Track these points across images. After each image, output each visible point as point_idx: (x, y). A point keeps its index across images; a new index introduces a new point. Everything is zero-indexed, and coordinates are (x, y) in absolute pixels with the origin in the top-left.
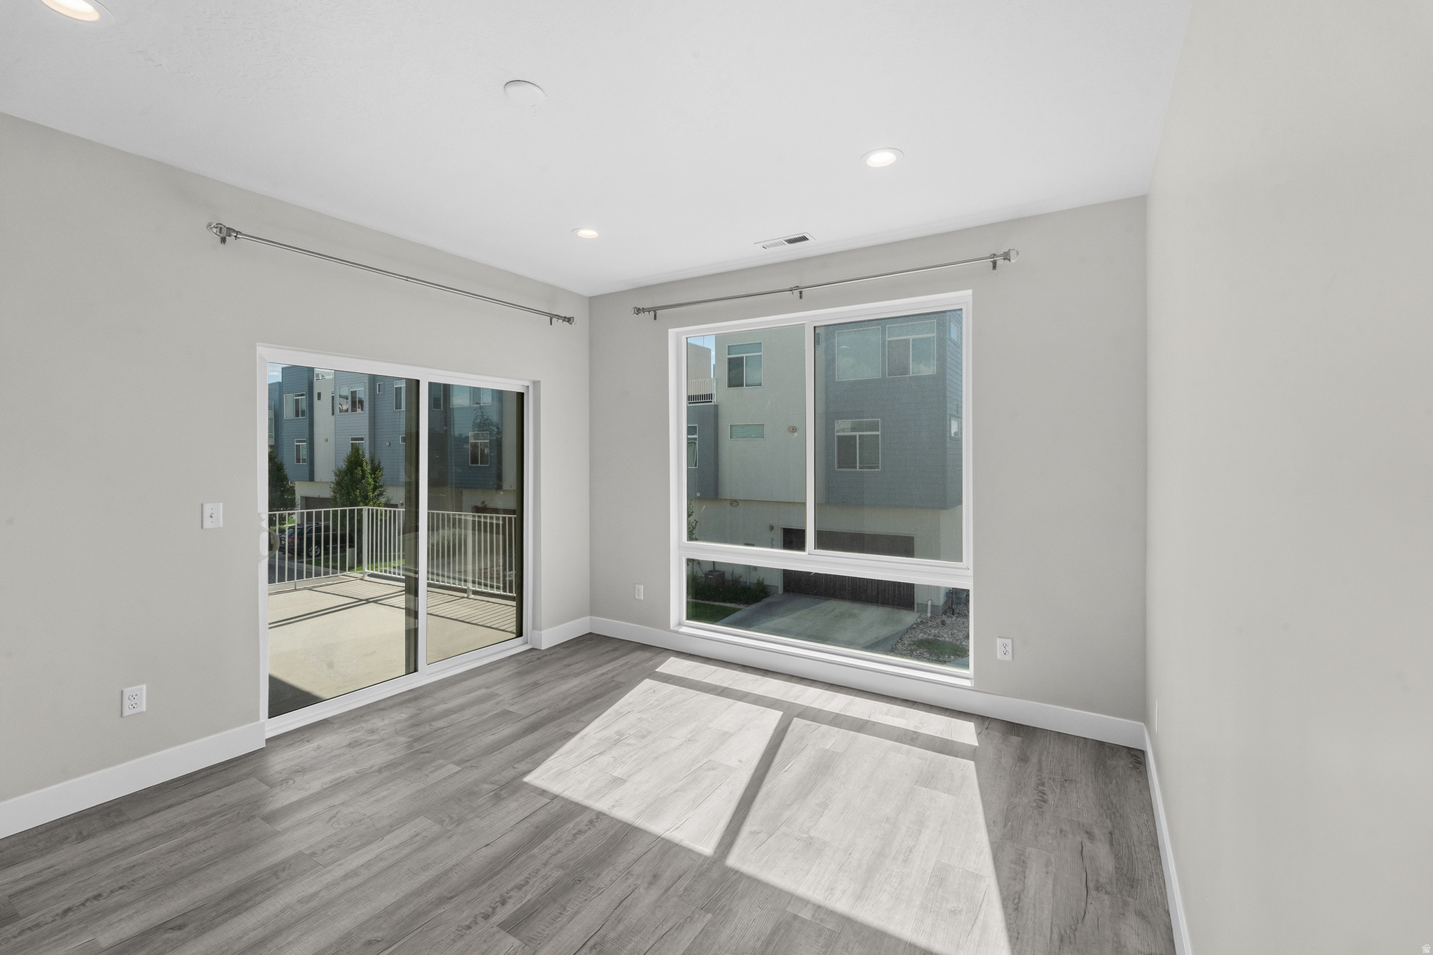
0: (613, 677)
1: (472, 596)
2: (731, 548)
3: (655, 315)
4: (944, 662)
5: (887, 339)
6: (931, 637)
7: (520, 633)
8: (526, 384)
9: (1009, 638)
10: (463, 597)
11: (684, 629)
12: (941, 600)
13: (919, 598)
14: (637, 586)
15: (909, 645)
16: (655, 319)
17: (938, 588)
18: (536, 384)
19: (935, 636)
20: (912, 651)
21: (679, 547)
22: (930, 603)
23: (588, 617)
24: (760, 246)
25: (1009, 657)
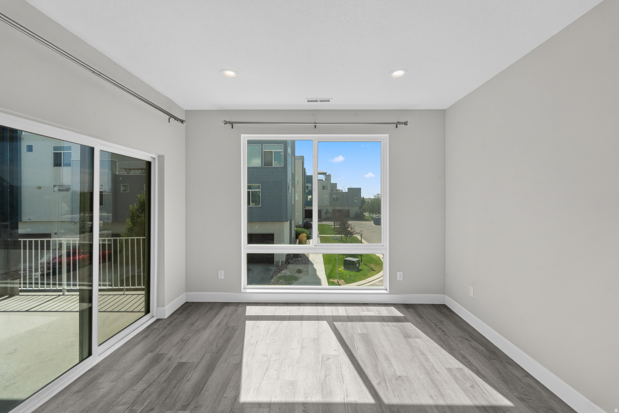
0: (226, 324)
1: (67, 293)
2: (269, 246)
3: (232, 126)
4: (290, 284)
5: (264, 150)
6: (283, 274)
7: (148, 311)
8: (154, 156)
9: (401, 271)
10: (59, 295)
11: (248, 291)
12: (284, 259)
13: (276, 259)
14: (219, 272)
15: (276, 279)
16: (232, 128)
17: (284, 254)
18: (161, 158)
19: (284, 274)
20: (278, 281)
21: (244, 248)
22: (280, 260)
23: (185, 294)
24: (307, 100)
25: (402, 279)
